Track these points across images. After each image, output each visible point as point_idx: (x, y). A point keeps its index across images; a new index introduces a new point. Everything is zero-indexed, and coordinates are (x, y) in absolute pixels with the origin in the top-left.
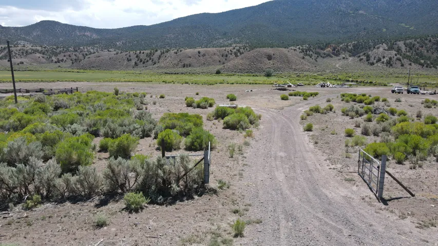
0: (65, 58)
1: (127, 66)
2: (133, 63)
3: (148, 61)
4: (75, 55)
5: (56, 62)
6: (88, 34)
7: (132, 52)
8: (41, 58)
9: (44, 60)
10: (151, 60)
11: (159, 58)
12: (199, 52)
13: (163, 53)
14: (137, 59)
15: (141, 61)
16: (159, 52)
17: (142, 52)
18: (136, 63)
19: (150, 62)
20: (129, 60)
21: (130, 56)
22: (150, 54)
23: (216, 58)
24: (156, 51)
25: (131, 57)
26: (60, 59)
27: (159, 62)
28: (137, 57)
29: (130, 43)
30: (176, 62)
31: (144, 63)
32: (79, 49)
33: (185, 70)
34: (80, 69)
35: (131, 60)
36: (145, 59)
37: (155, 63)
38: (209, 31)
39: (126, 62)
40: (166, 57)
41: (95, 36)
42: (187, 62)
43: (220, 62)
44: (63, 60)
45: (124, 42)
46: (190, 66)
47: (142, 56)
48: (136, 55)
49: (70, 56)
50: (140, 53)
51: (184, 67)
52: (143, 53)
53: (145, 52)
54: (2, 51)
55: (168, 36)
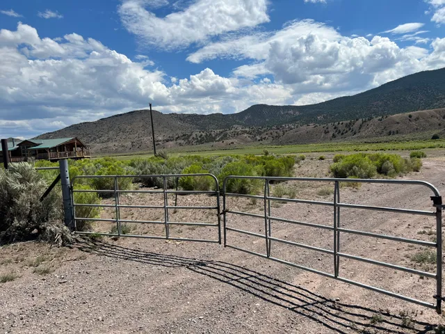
0: (267, 136)
1: (324, 139)
2: (331, 134)
3: (347, 132)
4: (277, 133)
5: (259, 140)
6: (291, 112)
7: (329, 124)
8: (247, 137)
9: (249, 139)
11: (361, 127)
12: (410, 116)
13: (365, 122)
14: (335, 130)
15: (340, 132)
16: (360, 121)
17: (341, 122)
18: (333, 135)
19: (349, 132)
20: (326, 132)
21: (327, 128)
22: (350, 123)
23: (435, 120)
24: (357, 120)
25: (329, 129)
26: (263, 137)
27: (359, 132)
28: (335, 128)
29: (331, 115)
30: (379, 130)
31: (342, 134)
32: (281, 127)
33: (390, 137)
34: (279, 145)
35: (328, 132)
36: (344, 130)
37: (355, 134)
38: (427, 92)
39: (323, 135)
40: (368, 125)
41: (297, 113)
42: (394, 129)
43: (440, 125)
45: (325, 115)
46: (397, 133)
47: (341, 128)
49: (271, 134)
50: (339, 124)
51: (390, 135)
52: (342, 124)
53: (345, 122)
54: (220, 135)
55: (375, 103)
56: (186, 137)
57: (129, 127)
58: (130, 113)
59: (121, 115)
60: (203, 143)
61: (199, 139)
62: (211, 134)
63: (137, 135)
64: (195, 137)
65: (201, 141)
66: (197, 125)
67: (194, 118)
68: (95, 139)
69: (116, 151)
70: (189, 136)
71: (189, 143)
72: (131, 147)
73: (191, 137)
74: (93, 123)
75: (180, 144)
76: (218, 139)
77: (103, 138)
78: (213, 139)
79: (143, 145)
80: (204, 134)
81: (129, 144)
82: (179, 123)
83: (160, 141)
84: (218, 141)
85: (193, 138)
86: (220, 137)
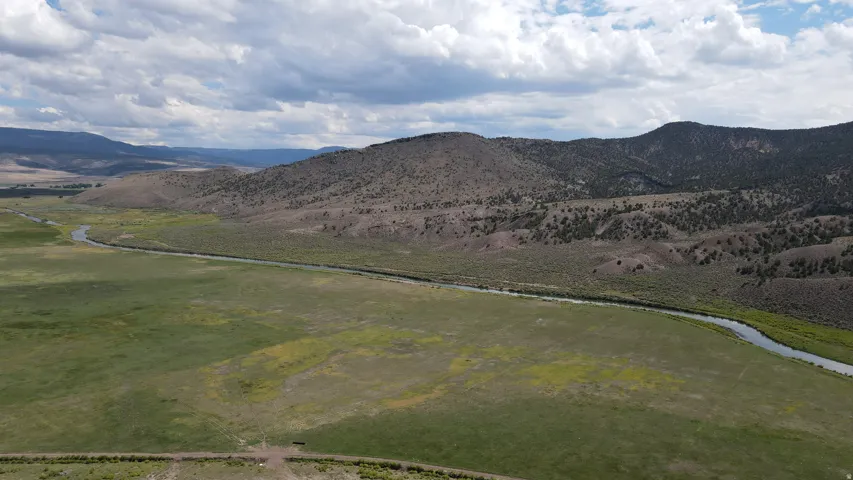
0: (719, 249)
4: (741, 238)
5: (702, 263)
8: (674, 251)
9: (679, 256)
26: (710, 250)
41: (768, 148)
44: (715, 253)
49: (729, 242)
54: (604, 219)
56: (533, 221)
57: (421, 166)
58: (424, 136)
60: (569, 240)
61: (561, 227)
62: (585, 217)
63: (433, 186)
64: (551, 221)
65: (565, 234)
66: (550, 164)
68: (359, 186)
69: (396, 236)
70: (540, 219)
71: (539, 237)
72: (421, 227)
73: (545, 222)
74: (359, 152)
75: (522, 240)
76: (599, 232)
77: (373, 186)
78: (590, 231)
79: (447, 229)
80: (571, 216)
81: (420, 222)
82: (515, 161)
83: (481, 219)
84: (602, 237)
85: (548, 225)
86: (606, 226)
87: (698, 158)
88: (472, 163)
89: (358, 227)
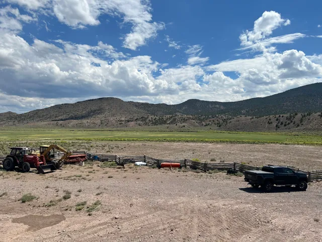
1: (269, 129)
2: (274, 124)
3: (289, 124)
4: (217, 120)
5: (205, 126)
6: (217, 106)
7: (271, 116)
8: (195, 122)
9: (197, 124)
10: (293, 123)
11: (301, 121)
13: (305, 116)
14: (277, 122)
15: (282, 124)
16: (299, 115)
17: (281, 115)
18: (277, 126)
19: (292, 124)
20: (269, 123)
21: (270, 120)
22: (291, 117)
24: (296, 114)
26: (207, 123)
27: (302, 124)
28: (277, 120)
31: (285, 125)
32: (215, 116)
35: (271, 123)
36: (286, 122)
37: (298, 126)
39: (267, 125)
40: (309, 119)
44: (209, 124)
47: (283, 120)
48: (276, 119)
49: (213, 121)
50: (280, 116)
52: (283, 117)
53: (285, 115)
54: (170, 119)
55: (285, 104)
56: (144, 119)
58: (99, 99)
59: (93, 100)
60: (157, 125)
61: (154, 121)
62: (163, 118)
63: (104, 115)
64: (151, 119)
65: (155, 123)
66: (148, 111)
67: (146, 106)
69: (89, 127)
70: (146, 119)
71: (146, 124)
72: (99, 123)
73: (148, 119)
74: (72, 105)
75: (139, 125)
76: (168, 122)
77: (78, 116)
78: (165, 122)
79: (110, 124)
80: (157, 118)
81: (98, 122)
82: (135, 108)
83: (123, 121)
84: (169, 124)
85: (149, 120)
86: (170, 121)
87: (200, 111)
88: (119, 108)
89: (72, 124)
